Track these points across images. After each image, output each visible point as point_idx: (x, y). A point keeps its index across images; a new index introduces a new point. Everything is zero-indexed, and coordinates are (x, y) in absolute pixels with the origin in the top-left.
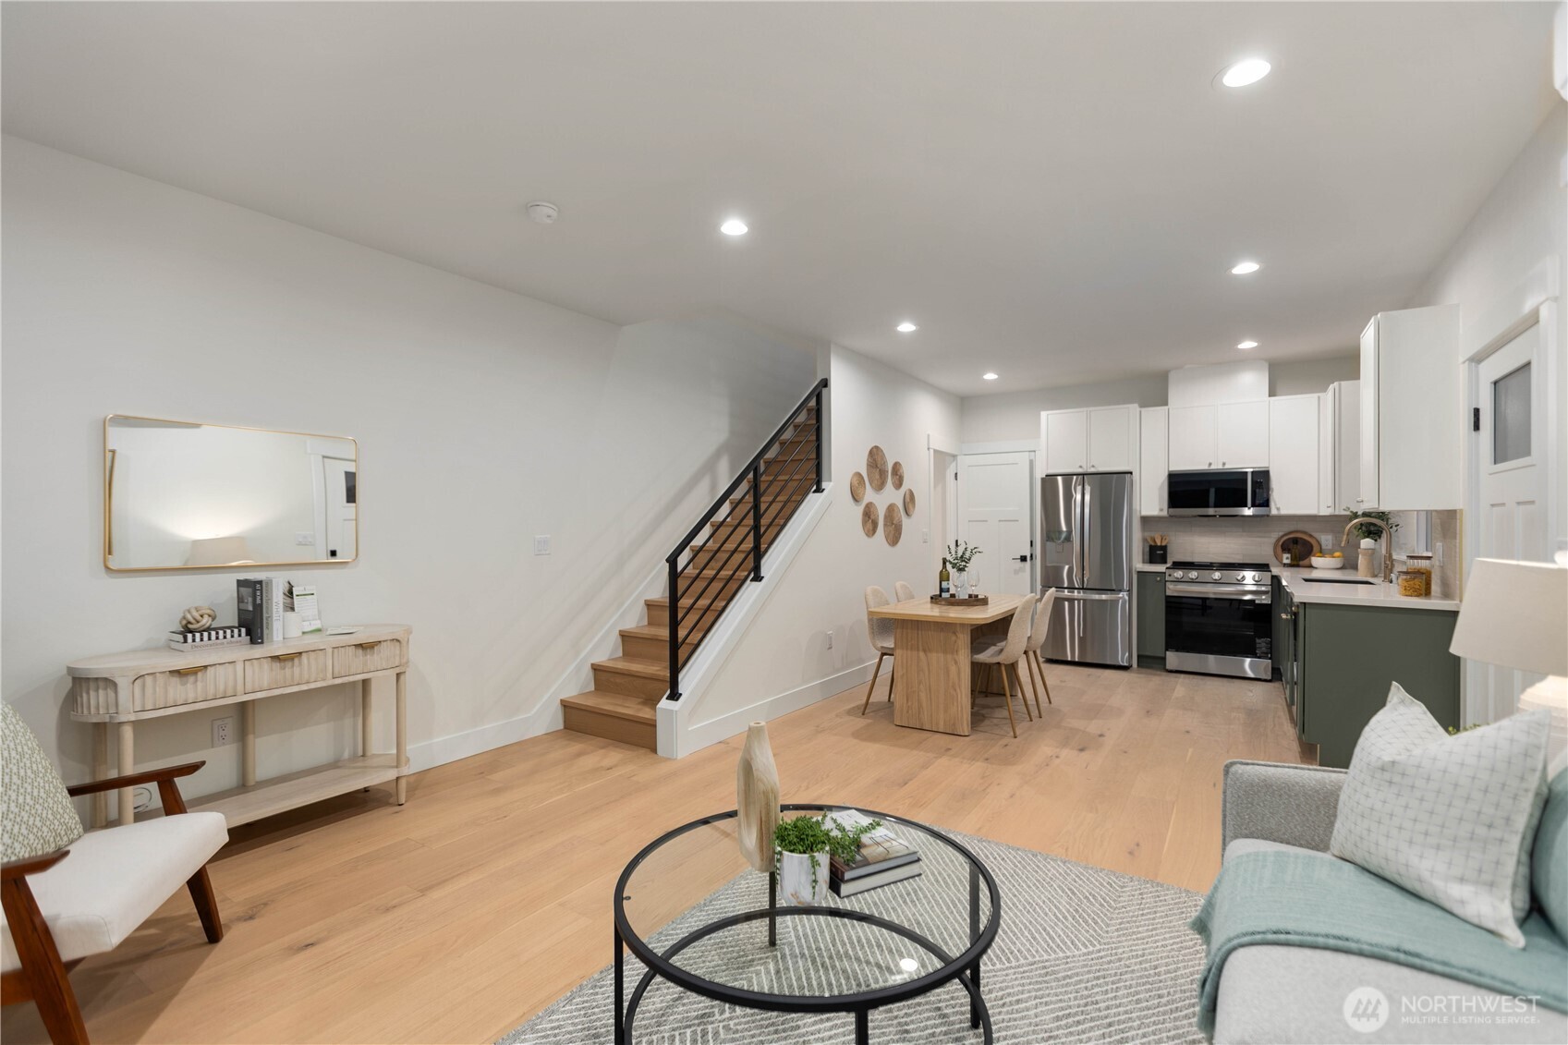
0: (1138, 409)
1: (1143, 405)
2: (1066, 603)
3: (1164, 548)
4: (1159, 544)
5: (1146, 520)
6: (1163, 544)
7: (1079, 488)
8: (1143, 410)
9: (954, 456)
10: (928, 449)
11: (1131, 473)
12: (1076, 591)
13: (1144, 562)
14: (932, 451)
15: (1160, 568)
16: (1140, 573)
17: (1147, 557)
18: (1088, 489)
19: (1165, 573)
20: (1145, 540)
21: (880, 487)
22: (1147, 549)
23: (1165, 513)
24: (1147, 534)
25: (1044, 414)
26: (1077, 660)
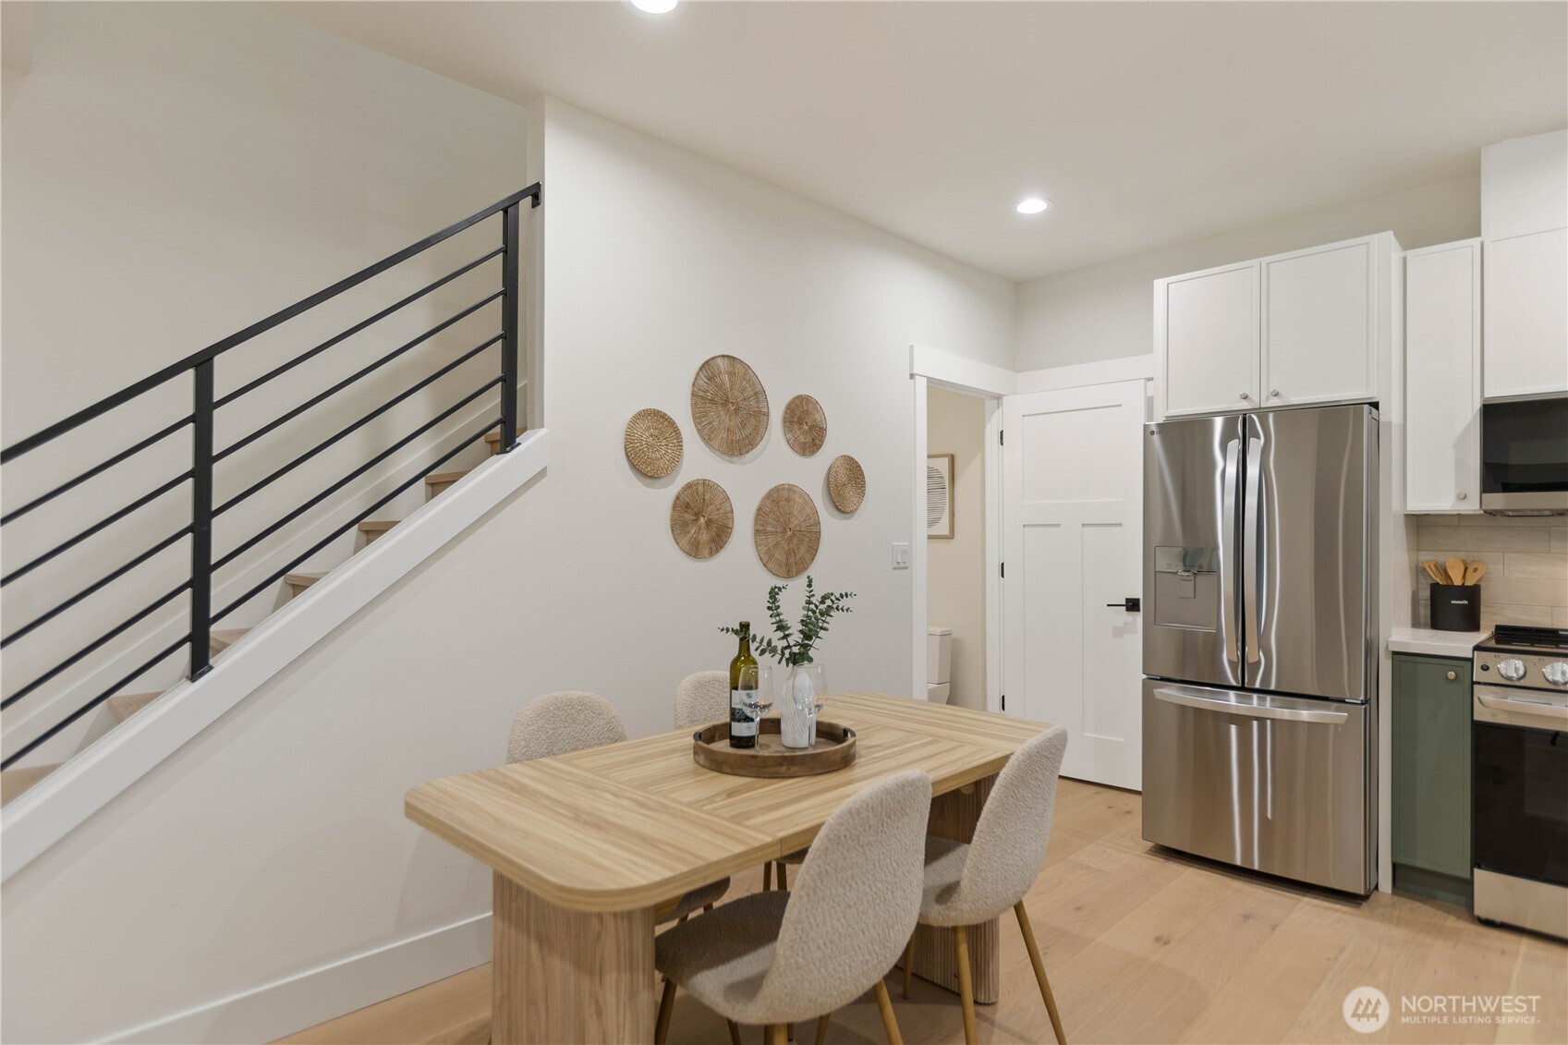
0: (1396, 254)
1: (1411, 240)
2: (1233, 728)
3: (1473, 593)
4: (1457, 582)
5: (1420, 525)
6: (1469, 583)
7: (1234, 445)
8: (1411, 254)
9: (999, 398)
10: (912, 376)
11: (1375, 405)
12: (1255, 696)
13: (1416, 624)
14: (921, 385)
15: (1458, 643)
16: (1402, 658)
17: (1425, 612)
18: (1255, 446)
19: (1471, 660)
20: (1419, 571)
21: (739, 444)
22: (1425, 593)
23: (1472, 506)
24: (1426, 557)
25: (1159, 285)
26: (1256, 867)
